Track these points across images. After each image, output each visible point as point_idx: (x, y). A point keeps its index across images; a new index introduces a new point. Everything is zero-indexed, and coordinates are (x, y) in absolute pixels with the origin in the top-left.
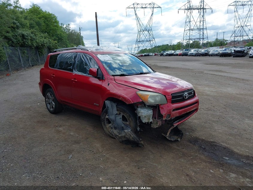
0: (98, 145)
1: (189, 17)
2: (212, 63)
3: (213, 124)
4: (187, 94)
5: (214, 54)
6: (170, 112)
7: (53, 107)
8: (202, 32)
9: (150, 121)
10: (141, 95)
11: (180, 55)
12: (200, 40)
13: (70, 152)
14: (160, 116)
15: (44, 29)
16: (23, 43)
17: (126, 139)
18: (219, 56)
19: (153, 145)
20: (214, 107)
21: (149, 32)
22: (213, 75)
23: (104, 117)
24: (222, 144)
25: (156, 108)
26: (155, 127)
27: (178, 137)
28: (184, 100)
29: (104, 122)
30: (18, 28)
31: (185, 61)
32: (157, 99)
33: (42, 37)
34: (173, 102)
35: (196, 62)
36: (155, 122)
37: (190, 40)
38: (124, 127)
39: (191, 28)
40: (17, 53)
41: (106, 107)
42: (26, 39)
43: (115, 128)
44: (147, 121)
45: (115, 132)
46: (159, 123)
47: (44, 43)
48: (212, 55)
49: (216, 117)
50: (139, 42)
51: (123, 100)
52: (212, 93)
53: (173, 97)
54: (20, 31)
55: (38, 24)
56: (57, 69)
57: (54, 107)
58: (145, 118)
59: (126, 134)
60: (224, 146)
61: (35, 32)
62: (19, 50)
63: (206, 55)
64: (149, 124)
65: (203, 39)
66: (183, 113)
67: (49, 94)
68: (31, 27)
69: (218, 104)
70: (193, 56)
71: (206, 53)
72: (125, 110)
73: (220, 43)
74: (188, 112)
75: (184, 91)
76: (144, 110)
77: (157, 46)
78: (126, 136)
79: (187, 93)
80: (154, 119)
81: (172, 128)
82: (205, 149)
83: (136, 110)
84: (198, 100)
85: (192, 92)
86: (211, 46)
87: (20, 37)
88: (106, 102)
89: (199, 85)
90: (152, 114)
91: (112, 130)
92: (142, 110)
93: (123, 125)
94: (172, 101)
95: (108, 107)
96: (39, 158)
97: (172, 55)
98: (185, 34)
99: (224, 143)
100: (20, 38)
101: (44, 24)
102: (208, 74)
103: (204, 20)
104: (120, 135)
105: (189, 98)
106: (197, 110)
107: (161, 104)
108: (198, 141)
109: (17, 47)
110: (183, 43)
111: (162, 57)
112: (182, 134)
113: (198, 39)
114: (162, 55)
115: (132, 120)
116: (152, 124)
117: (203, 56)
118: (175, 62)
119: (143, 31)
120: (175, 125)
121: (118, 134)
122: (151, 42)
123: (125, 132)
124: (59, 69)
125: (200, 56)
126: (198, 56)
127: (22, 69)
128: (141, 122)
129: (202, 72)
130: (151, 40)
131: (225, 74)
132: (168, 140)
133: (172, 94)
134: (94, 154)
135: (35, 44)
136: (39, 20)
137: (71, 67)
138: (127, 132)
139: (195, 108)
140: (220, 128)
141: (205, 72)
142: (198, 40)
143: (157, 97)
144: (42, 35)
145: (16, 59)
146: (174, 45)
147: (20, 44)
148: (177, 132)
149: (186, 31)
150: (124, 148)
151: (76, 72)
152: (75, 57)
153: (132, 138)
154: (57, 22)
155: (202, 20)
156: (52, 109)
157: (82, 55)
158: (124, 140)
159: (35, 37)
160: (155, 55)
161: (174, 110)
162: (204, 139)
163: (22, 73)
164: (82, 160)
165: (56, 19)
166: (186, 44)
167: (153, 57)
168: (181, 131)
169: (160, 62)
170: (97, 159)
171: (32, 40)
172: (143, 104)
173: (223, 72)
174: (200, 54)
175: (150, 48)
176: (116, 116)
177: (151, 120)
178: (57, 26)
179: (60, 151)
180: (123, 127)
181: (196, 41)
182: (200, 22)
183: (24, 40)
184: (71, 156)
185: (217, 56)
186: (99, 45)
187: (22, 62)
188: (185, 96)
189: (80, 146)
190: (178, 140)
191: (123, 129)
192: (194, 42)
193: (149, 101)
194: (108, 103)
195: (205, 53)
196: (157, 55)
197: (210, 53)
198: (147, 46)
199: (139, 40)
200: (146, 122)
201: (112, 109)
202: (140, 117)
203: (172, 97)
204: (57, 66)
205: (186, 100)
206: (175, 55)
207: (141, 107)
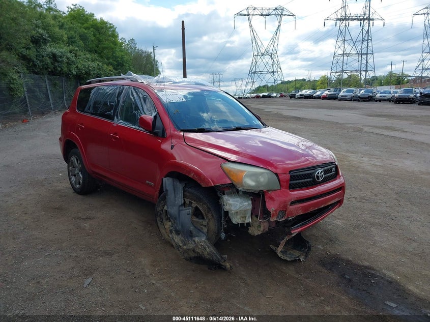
0: (145, 261)
1: (344, 34)
2: (380, 114)
3: (372, 229)
4: (322, 172)
5: (384, 98)
6: (285, 207)
7: (79, 182)
8: (366, 59)
9: (247, 221)
10: (230, 171)
11: (324, 98)
12: (361, 74)
13: (89, 272)
14: (266, 213)
15: (93, 47)
16: (54, 68)
17: (196, 255)
18: (393, 101)
19: (249, 267)
20: (376, 195)
21: (273, 56)
22: (379, 136)
23: (162, 208)
24: (387, 272)
25: (257, 197)
26: (256, 234)
27: (300, 252)
28: (315, 183)
29: (162, 218)
30: (45, 42)
31: (331, 109)
32: (262, 179)
33: (87, 59)
34: (293, 187)
35: (353, 111)
36: (256, 224)
37: (344, 73)
38: (194, 232)
39: (345, 53)
40: (44, 85)
41: (164, 191)
42: (58, 62)
43: (178, 233)
44: (240, 221)
45: (177, 239)
46: (264, 227)
47: (90, 70)
48: (380, 100)
49: (378, 216)
50: (255, 72)
51: (196, 178)
52: (375, 169)
53: (293, 178)
54: (50, 49)
55: (83, 38)
56: (88, 115)
57: (81, 182)
58: (237, 215)
59: (197, 246)
60: (390, 277)
61: (76, 50)
62: (47, 81)
63: (370, 99)
64: (244, 227)
65: (366, 71)
66: (311, 210)
67: (74, 159)
68: (71, 41)
69: (385, 189)
70: (346, 100)
71: (371, 96)
72: (202, 197)
73: (398, 80)
74: (322, 206)
75: (315, 168)
76: (236, 199)
77: (286, 82)
78: (197, 250)
79: (322, 170)
80: (255, 218)
81: (286, 238)
82: (350, 280)
83: (219, 198)
84: (343, 183)
85: (333, 167)
86: (381, 85)
87: (50, 58)
88: (165, 179)
89: (352, 153)
90: (250, 207)
91: (171, 236)
92: (231, 200)
93: (192, 228)
94: (290, 184)
95: (167, 190)
96: (28, 281)
97: (310, 98)
98: (335, 62)
99: (390, 271)
100: (49, 61)
101: (93, 38)
102: (370, 132)
103: (370, 38)
104: (185, 247)
105: (326, 180)
106: (340, 202)
107: (268, 191)
108: (338, 264)
109: (43, 74)
110: (330, 78)
111: (293, 101)
112: (309, 248)
113: (357, 71)
114: (293, 97)
115: (212, 216)
116: (249, 228)
117: (364, 101)
118: (315, 110)
119: (262, 55)
120: (295, 232)
121: (181, 245)
122: (276, 74)
123: (194, 241)
124: (92, 114)
125: (359, 101)
126: (354, 100)
127: (50, 112)
128: (229, 221)
129: (360, 130)
130: (275, 70)
131: (403, 135)
132: (280, 258)
133: (290, 172)
134: (133, 279)
135: (74, 72)
136: (86, 31)
137: (112, 111)
138: (198, 242)
139: (337, 200)
140: (385, 239)
141: (366, 129)
142: (357, 74)
143: (261, 177)
144: (88, 56)
145: (41, 95)
146: (315, 81)
147: (50, 70)
148: (300, 243)
149: (337, 57)
150: (193, 271)
151: (119, 122)
152: (120, 94)
153: (208, 254)
154: (114, 35)
155: (366, 38)
156: (78, 186)
157: (132, 91)
158: (193, 256)
159: (74, 59)
160: (282, 96)
161: (293, 203)
162: (351, 259)
163: (49, 119)
164: (109, 291)
165: (114, 31)
166: (335, 79)
167: (276, 99)
168: (308, 242)
169: (289, 108)
170: (136, 291)
171: (69, 63)
172: (233, 189)
173: (398, 130)
174: (359, 97)
175: (273, 84)
176: (181, 208)
177: (249, 220)
178: (115, 43)
179: (73, 268)
180: (191, 232)
181: (354, 75)
182: (362, 43)
183: (56, 64)
184: (89, 280)
185: (390, 102)
186: (186, 77)
187: (51, 101)
188: (318, 177)
189: (112, 261)
190: (299, 260)
191: (191, 235)
192: (350, 77)
193: (245, 182)
194: (168, 182)
195: (369, 97)
196: (285, 96)
197: (378, 96)
198: (268, 80)
199: (254, 71)
200: (238, 224)
201: (175, 194)
202: (227, 213)
203: (291, 176)
204: (89, 109)
205: (319, 183)
206: (315, 98)
207: (230, 194)
